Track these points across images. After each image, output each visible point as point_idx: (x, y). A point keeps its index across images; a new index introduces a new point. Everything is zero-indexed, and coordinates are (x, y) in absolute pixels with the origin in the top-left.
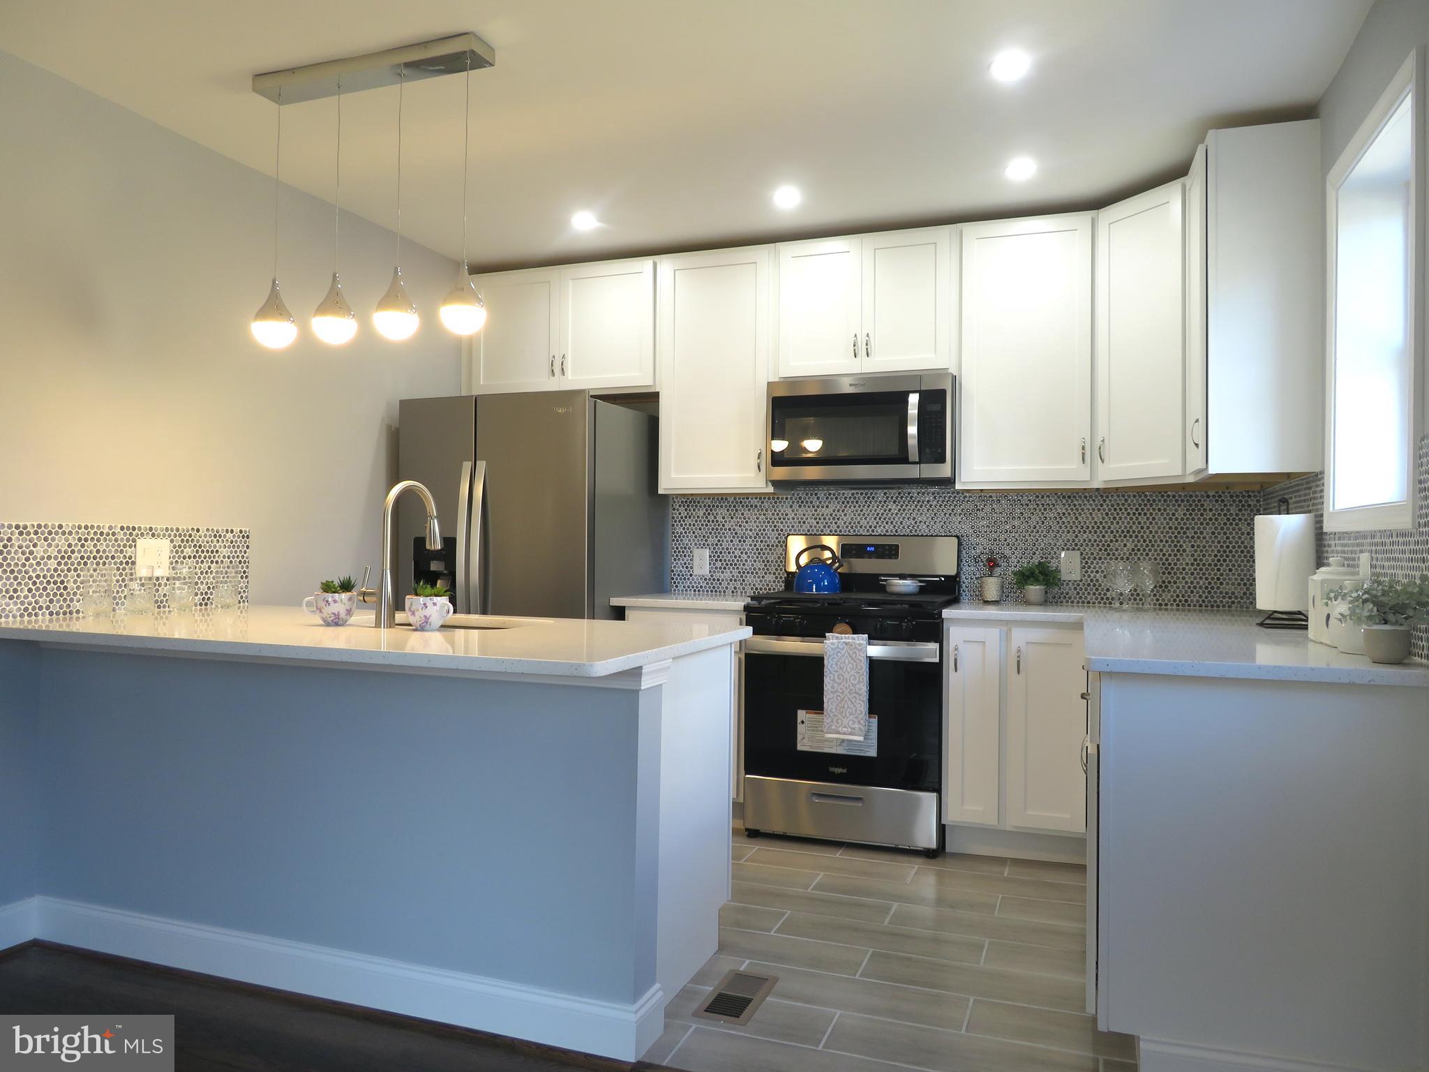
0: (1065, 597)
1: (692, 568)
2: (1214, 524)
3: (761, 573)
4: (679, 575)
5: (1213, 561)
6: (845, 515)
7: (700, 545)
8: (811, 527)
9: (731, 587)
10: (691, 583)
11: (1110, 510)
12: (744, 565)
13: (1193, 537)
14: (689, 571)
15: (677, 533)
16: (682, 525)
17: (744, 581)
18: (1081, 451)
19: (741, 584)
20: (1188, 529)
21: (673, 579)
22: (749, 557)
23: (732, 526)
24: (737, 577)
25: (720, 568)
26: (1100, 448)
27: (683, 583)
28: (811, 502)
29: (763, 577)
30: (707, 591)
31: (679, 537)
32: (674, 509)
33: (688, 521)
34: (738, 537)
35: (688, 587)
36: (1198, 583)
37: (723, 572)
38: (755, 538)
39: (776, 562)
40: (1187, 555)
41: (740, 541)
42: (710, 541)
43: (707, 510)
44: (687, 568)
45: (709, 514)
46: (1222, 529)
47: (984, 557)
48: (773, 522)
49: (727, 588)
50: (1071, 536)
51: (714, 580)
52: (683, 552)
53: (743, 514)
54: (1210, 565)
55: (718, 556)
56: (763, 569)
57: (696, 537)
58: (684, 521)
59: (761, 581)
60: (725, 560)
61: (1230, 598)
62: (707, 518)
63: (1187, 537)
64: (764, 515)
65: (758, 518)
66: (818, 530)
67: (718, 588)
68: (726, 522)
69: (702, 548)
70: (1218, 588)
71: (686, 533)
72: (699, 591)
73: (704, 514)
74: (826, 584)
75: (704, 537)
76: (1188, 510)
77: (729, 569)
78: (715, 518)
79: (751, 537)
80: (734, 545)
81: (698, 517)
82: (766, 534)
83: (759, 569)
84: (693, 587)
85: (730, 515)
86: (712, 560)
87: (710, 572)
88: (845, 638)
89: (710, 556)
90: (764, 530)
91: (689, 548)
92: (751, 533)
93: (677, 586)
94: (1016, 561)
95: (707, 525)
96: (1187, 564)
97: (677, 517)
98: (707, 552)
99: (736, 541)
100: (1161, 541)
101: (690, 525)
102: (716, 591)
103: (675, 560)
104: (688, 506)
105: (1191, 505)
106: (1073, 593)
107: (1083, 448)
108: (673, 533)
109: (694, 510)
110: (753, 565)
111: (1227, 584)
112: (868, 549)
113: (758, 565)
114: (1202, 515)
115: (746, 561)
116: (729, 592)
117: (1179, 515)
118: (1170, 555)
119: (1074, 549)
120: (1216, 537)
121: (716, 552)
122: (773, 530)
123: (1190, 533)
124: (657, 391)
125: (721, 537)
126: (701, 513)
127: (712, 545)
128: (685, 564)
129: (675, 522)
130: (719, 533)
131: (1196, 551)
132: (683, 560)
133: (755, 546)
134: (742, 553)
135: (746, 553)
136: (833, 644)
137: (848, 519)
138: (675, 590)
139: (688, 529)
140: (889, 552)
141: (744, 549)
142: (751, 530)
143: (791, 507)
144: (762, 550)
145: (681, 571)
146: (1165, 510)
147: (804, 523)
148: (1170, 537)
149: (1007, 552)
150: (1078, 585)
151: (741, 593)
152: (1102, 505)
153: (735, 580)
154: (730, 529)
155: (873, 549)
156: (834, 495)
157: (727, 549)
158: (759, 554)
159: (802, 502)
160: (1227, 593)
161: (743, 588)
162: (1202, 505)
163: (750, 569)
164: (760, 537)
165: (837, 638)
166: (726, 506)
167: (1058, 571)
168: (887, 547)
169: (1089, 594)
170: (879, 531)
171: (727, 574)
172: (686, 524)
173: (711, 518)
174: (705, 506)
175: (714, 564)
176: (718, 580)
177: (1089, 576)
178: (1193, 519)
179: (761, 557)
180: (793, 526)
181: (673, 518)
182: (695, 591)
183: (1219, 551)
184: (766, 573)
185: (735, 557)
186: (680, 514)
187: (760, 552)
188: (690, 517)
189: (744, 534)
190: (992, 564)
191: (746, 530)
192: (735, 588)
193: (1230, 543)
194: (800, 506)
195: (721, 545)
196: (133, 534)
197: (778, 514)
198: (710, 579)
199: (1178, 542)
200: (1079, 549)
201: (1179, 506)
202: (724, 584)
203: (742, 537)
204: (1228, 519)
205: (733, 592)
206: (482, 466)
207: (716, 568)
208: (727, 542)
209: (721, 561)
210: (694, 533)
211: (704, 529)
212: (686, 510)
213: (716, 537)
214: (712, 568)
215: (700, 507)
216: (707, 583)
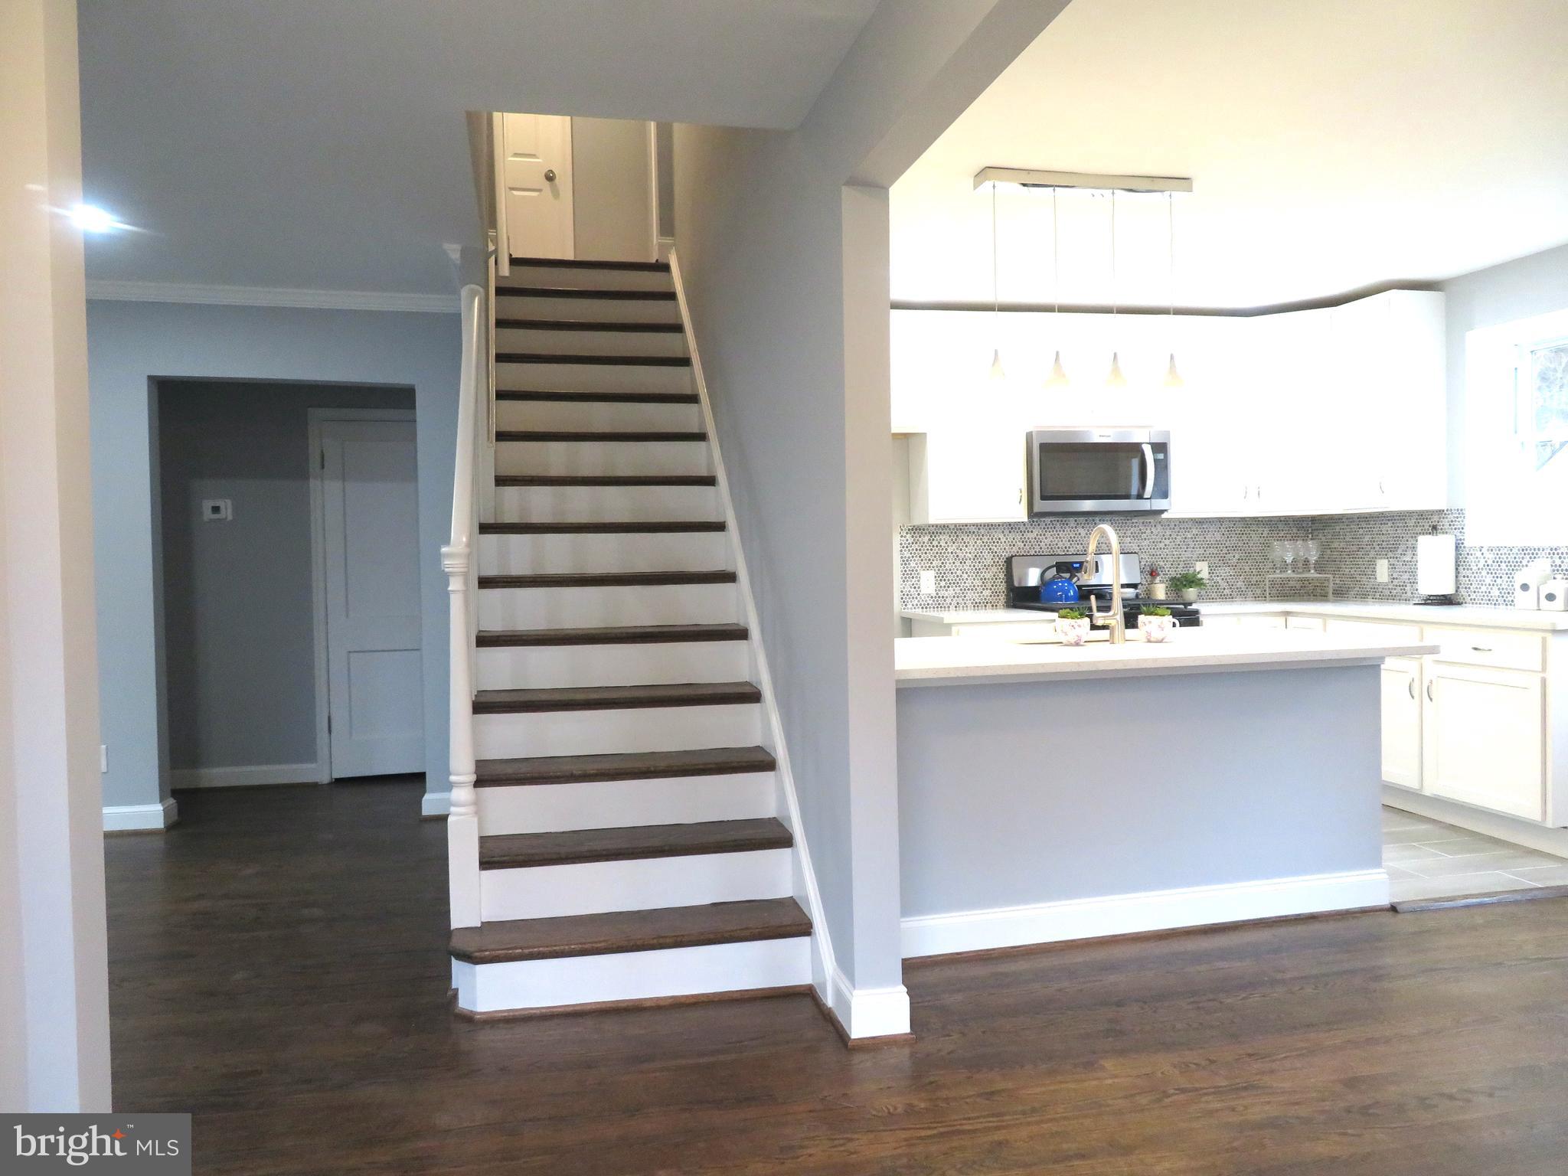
1: (919, 588)
4: (908, 595)
6: (1046, 538)
7: (926, 567)
8: (1019, 548)
9: (954, 603)
10: (919, 601)
12: (965, 583)
14: (917, 591)
15: (906, 557)
16: (909, 550)
17: (965, 596)
19: (963, 600)
21: (902, 598)
22: (969, 576)
23: (954, 550)
24: (959, 593)
25: (945, 587)
27: (911, 601)
28: (1019, 529)
29: (982, 592)
30: (934, 607)
31: (907, 561)
32: (901, 536)
33: (915, 546)
34: (959, 559)
35: (917, 605)
37: (946, 590)
38: (974, 559)
39: (992, 579)
41: (961, 563)
42: (935, 563)
43: (931, 536)
44: (915, 588)
45: (933, 540)
48: (988, 546)
49: (951, 604)
50: (1201, 551)
51: (939, 597)
52: (911, 574)
53: (963, 539)
55: (943, 577)
56: (981, 586)
57: (922, 560)
58: (911, 546)
59: (980, 596)
60: (949, 580)
62: (931, 543)
64: (981, 539)
65: (976, 542)
66: (1025, 552)
67: (943, 604)
68: (948, 546)
69: (928, 569)
71: (913, 557)
72: (926, 608)
73: (929, 540)
75: (930, 560)
77: (952, 587)
78: (939, 543)
79: (970, 559)
80: (956, 566)
81: (924, 543)
82: (983, 556)
83: (978, 586)
84: (921, 604)
85: (952, 540)
86: (937, 580)
87: (936, 590)
89: (935, 577)
90: (981, 552)
91: (917, 571)
92: (969, 556)
93: (906, 605)
95: (931, 550)
97: (905, 544)
98: (931, 574)
99: (957, 563)
101: (917, 550)
102: (941, 607)
103: (904, 581)
104: (914, 533)
108: (902, 557)
109: (920, 537)
110: (972, 583)
112: (1075, 565)
113: (978, 582)
115: (967, 579)
116: (952, 607)
119: (1204, 560)
121: (941, 573)
122: (989, 553)
124: (924, 431)
125: (944, 560)
126: (926, 539)
127: (937, 567)
128: (913, 584)
129: (904, 547)
130: (943, 556)
132: (911, 581)
133: (974, 566)
134: (963, 573)
135: (967, 573)
137: (1047, 541)
138: (904, 609)
139: (915, 553)
141: (965, 570)
142: (970, 553)
143: (1003, 532)
144: (980, 569)
145: (910, 591)
147: (1014, 545)
149: (1162, 563)
151: (963, 607)
153: (958, 597)
154: (952, 553)
155: (1077, 565)
156: (1037, 522)
157: (950, 570)
158: (978, 573)
159: (1012, 528)
161: (965, 603)
163: (970, 586)
164: (978, 559)
166: (948, 533)
169: (1213, 592)
170: (1072, 551)
171: (951, 592)
172: (913, 550)
173: (935, 543)
174: (929, 533)
176: (943, 597)
177: (1213, 580)
179: (980, 576)
180: (1005, 549)
181: (901, 544)
182: (923, 608)
184: (984, 589)
185: (958, 576)
186: (907, 540)
187: (978, 571)
188: (917, 543)
189: (964, 556)
190: (1153, 573)
191: (966, 553)
192: (958, 604)
194: (1010, 532)
195: (945, 567)
197: (992, 539)
198: (936, 597)
200: (1207, 560)
202: (948, 601)
203: (963, 559)
205: (956, 607)
207: (941, 587)
208: (950, 563)
209: (945, 580)
210: (920, 557)
211: (930, 553)
212: (913, 537)
213: (940, 560)
214: (937, 587)
215: (926, 533)
216: (934, 601)
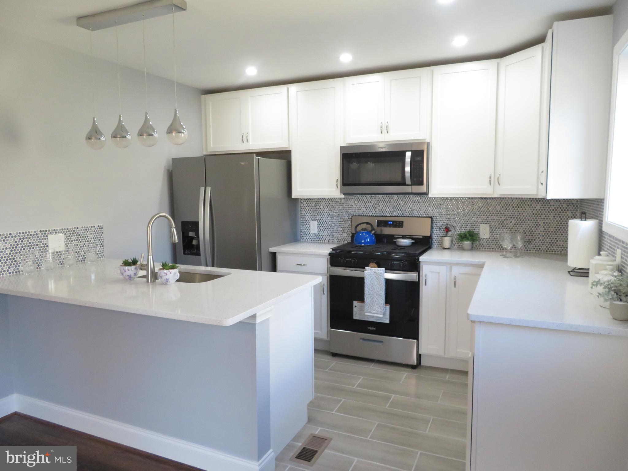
0: (481, 246)
1: (310, 230)
2: (555, 212)
3: (341, 233)
4: (304, 233)
5: (554, 230)
6: (379, 206)
7: (313, 219)
8: (363, 211)
9: (327, 239)
10: (309, 237)
11: (504, 205)
12: (333, 229)
13: (544, 218)
15: (303, 214)
16: (305, 210)
17: (333, 236)
18: (489, 179)
19: (332, 237)
20: (542, 214)
21: (301, 235)
22: (335, 225)
23: (327, 211)
24: (330, 234)
25: (322, 230)
26: (498, 178)
27: (306, 237)
28: (363, 200)
29: (342, 234)
30: (317, 240)
31: (304, 215)
32: (301, 203)
33: (308, 208)
34: (330, 216)
35: (308, 238)
36: (546, 240)
37: (324, 232)
38: (338, 216)
39: (348, 227)
40: (541, 227)
41: (331, 218)
42: (318, 217)
43: (316, 203)
44: (308, 230)
45: (317, 205)
46: (559, 215)
47: (444, 227)
48: (346, 209)
49: (325, 239)
50: (485, 217)
51: (320, 235)
52: (306, 222)
53: (332, 205)
54: (552, 232)
55: (321, 225)
56: (342, 231)
57: (311, 216)
58: (306, 208)
59: (341, 236)
60: (325, 227)
61: (561, 248)
62: (316, 207)
63: (542, 218)
64: (342, 206)
65: (339, 207)
66: (366, 213)
67: (322, 239)
68: (325, 209)
69: (314, 221)
70: (556, 243)
71: (307, 214)
72: (313, 240)
73: (315, 205)
74: (369, 240)
75: (315, 216)
76: (542, 205)
77: (326, 230)
78: (320, 207)
79: (336, 216)
80: (328, 220)
81: (312, 206)
82: (343, 215)
83: (340, 231)
84: (310, 238)
85: (326, 205)
86: (319, 226)
87: (318, 232)
88: (374, 270)
89: (318, 225)
90: (342, 213)
91: (309, 221)
92: (336, 214)
93: (303, 238)
94: (459, 229)
95: (316, 210)
96: (541, 231)
97: (303, 207)
98: (316, 223)
99: (329, 218)
100: (529, 220)
101: (308, 210)
102: (321, 241)
103: (302, 226)
104: (307, 201)
105: (544, 203)
106: (485, 244)
107: (490, 178)
108: (301, 214)
109: (310, 203)
110: (337, 229)
111: (560, 241)
112: (389, 223)
113: (339, 229)
114: (549, 208)
115: (334, 227)
116: (326, 241)
117: (538, 207)
118: (533, 227)
119: (486, 224)
120: (555, 219)
121: (321, 223)
122: (346, 213)
123: (543, 217)
124: (290, 149)
125: (322, 216)
126: (313, 205)
127: (319, 219)
128: (307, 228)
129: (302, 208)
130: (322, 214)
131: (545, 225)
132: (306, 226)
133: (338, 220)
134: (332, 223)
135: (334, 223)
136: (368, 272)
137: (380, 208)
138: (302, 240)
139: (308, 212)
140: (399, 224)
141: (333, 222)
142: (336, 213)
143: (354, 202)
144: (341, 222)
145: (305, 231)
146: (531, 205)
147: (360, 209)
148: (533, 218)
149: (455, 224)
150: (488, 240)
151: (332, 243)
152: (500, 203)
153: (329, 236)
155: (391, 223)
156: (374, 197)
157: (325, 221)
158: (340, 224)
159: (359, 200)
160: (560, 245)
162: (549, 203)
163: (336, 231)
164: (340, 216)
165: (371, 269)
167: (478, 234)
168: (398, 222)
169: (493, 245)
170: (395, 214)
171: (326, 233)
172: (307, 210)
173: (318, 207)
174: (315, 201)
175: (320, 228)
176: (322, 235)
177: (493, 236)
178: (545, 210)
179: (341, 225)
180: (355, 211)
181: (301, 207)
182: (311, 240)
183: (557, 225)
184: (343, 233)
185: (329, 225)
186: (304, 205)
187: (340, 223)
188: (308, 207)
189: (333, 214)
190: (447, 230)
191: (334, 213)
192: (329, 239)
193: (563, 221)
194: (358, 202)
195: (323, 219)
196: (46, 233)
197: (348, 206)
198: (318, 235)
199: (537, 221)
200: (488, 224)
201: (538, 203)
202: (324, 237)
203: (332, 216)
204: (562, 210)
205: (328, 241)
206: (209, 189)
207: (321, 230)
208: (325, 218)
209: (323, 227)
210: (310, 214)
211: (315, 212)
212: (307, 203)
213: (320, 216)
214: (319, 230)
215: (313, 202)
216: (317, 237)
